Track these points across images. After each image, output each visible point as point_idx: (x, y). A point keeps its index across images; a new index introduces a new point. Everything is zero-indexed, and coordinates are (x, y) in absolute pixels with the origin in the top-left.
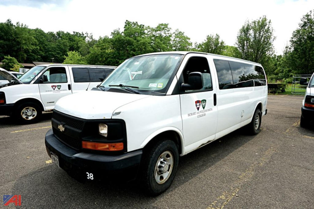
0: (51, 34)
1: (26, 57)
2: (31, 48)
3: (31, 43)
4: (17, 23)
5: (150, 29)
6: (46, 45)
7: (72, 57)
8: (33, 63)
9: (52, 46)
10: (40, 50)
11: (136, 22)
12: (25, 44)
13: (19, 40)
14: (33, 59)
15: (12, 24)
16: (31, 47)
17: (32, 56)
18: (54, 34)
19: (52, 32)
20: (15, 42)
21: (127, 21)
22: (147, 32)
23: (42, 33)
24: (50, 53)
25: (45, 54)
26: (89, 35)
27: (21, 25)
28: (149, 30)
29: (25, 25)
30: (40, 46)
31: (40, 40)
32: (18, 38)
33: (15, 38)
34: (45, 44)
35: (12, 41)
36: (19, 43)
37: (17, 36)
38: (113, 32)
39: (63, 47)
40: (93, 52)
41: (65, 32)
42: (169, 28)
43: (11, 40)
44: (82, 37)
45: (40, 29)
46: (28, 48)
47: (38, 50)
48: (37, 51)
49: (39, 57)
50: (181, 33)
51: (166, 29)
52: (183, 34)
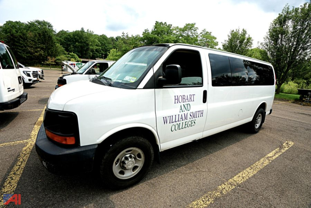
1: (92, 55)
2: (95, 48)
3: (96, 44)
4: (88, 30)
6: (106, 46)
7: (112, 53)
10: (102, 50)
11: (165, 23)
12: (92, 45)
17: (96, 54)
18: (114, 39)
19: (112, 37)
20: (85, 44)
21: (156, 22)
22: (176, 32)
23: (105, 38)
26: (125, 35)
27: (90, 31)
29: (92, 31)
30: (101, 46)
31: (102, 42)
32: (87, 41)
33: (85, 41)
35: (83, 43)
36: (88, 45)
37: (87, 39)
38: (144, 32)
42: (196, 27)
46: (93, 48)
48: (99, 50)
50: (208, 34)
51: (193, 29)
52: (210, 34)
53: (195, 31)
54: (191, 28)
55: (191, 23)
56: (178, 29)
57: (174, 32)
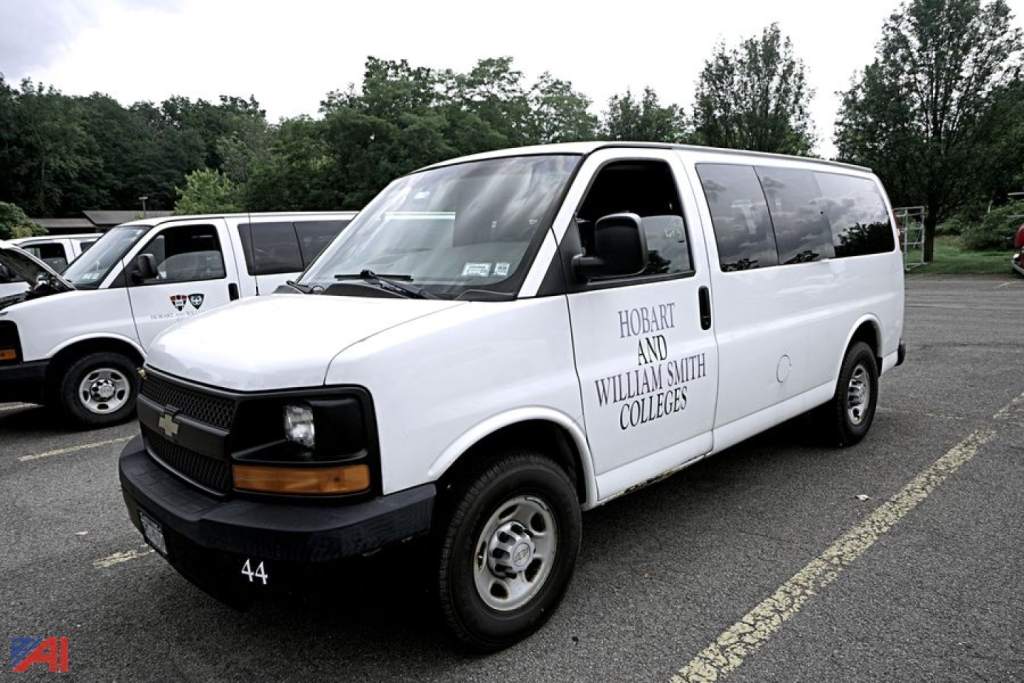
0: (145, 110)
1: (62, 198)
2: (76, 166)
3: (75, 146)
4: (25, 83)
5: (454, 80)
6: (126, 151)
7: (198, 189)
8: (85, 217)
9: (147, 154)
10: (107, 169)
11: (404, 61)
12: (55, 151)
13: (34, 140)
14: (84, 200)
15: (8, 87)
16: (76, 162)
17: (81, 191)
18: (156, 110)
19: (146, 105)
20: (21, 147)
21: (370, 58)
22: (445, 89)
23: (112, 108)
24: (140, 176)
25: (124, 183)
27: (36, 89)
28: (450, 83)
29: (51, 88)
30: (104, 154)
31: (104, 135)
32: (29, 133)
33: (19, 136)
34: (122, 148)
35: (10, 146)
36: (32, 151)
37: (27, 127)
39: (184, 154)
40: (261, 170)
41: (193, 101)
42: (515, 70)
43: (9, 141)
44: (250, 112)
45: (104, 95)
46: (63, 165)
47: (98, 170)
48: (96, 172)
49: (103, 195)
50: (560, 86)
51: (504, 77)
52: (568, 88)
53: (511, 83)
54: (497, 74)
55: (495, 57)
56: (451, 78)
57: (439, 88)
